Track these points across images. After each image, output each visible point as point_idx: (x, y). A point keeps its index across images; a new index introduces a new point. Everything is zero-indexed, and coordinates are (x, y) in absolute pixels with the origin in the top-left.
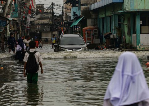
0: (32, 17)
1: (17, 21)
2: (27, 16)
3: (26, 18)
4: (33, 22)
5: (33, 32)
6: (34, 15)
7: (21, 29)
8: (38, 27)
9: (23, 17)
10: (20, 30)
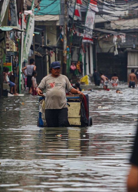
0: (100, 13)
1: (58, 24)
2: (87, 9)
3: (84, 14)
4: (107, 26)
5: (106, 51)
6: (104, 7)
7: (68, 44)
8: (115, 39)
9: (76, 13)
10: (65, 46)
